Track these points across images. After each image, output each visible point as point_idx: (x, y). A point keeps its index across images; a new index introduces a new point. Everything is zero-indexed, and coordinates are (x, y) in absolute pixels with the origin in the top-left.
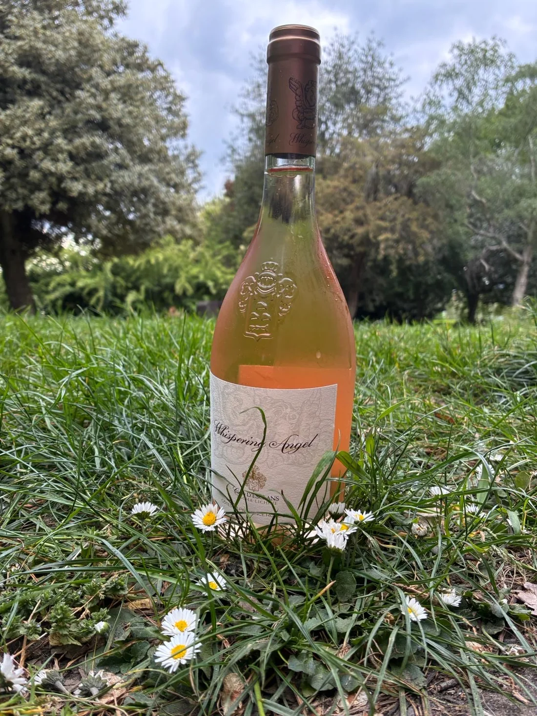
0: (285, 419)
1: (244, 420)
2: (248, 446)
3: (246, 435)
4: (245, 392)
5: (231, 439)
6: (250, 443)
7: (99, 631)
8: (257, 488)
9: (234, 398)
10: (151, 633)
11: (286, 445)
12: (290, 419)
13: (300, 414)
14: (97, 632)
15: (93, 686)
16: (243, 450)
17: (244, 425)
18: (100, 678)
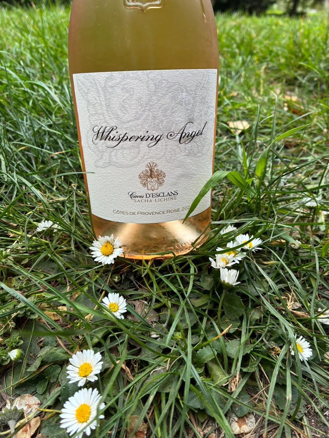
0: (182, 105)
1: (137, 113)
2: (144, 142)
3: (140, 130)
4: (136, 79)
5: (121, 140)
6: (146, 138)
7: (13, 359)
8: (156, 187)
9: (123, 89)
10: (62, 355)
11: (184, 134)
12: (186, 105)
13: (194, 98)
14: (11, 360)
15: (10, 419)
16: (139, 148)
17: (138, 119)
18: (16, 409)
